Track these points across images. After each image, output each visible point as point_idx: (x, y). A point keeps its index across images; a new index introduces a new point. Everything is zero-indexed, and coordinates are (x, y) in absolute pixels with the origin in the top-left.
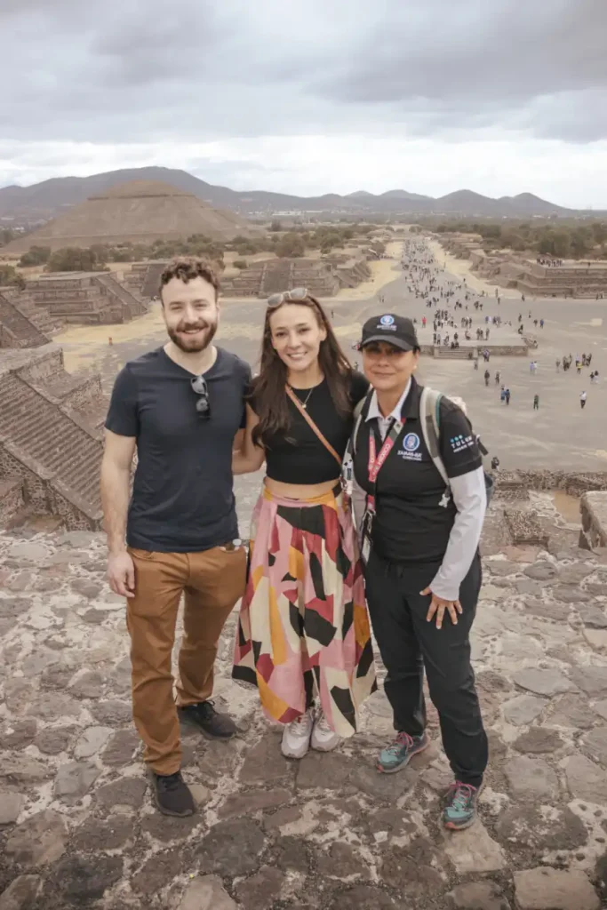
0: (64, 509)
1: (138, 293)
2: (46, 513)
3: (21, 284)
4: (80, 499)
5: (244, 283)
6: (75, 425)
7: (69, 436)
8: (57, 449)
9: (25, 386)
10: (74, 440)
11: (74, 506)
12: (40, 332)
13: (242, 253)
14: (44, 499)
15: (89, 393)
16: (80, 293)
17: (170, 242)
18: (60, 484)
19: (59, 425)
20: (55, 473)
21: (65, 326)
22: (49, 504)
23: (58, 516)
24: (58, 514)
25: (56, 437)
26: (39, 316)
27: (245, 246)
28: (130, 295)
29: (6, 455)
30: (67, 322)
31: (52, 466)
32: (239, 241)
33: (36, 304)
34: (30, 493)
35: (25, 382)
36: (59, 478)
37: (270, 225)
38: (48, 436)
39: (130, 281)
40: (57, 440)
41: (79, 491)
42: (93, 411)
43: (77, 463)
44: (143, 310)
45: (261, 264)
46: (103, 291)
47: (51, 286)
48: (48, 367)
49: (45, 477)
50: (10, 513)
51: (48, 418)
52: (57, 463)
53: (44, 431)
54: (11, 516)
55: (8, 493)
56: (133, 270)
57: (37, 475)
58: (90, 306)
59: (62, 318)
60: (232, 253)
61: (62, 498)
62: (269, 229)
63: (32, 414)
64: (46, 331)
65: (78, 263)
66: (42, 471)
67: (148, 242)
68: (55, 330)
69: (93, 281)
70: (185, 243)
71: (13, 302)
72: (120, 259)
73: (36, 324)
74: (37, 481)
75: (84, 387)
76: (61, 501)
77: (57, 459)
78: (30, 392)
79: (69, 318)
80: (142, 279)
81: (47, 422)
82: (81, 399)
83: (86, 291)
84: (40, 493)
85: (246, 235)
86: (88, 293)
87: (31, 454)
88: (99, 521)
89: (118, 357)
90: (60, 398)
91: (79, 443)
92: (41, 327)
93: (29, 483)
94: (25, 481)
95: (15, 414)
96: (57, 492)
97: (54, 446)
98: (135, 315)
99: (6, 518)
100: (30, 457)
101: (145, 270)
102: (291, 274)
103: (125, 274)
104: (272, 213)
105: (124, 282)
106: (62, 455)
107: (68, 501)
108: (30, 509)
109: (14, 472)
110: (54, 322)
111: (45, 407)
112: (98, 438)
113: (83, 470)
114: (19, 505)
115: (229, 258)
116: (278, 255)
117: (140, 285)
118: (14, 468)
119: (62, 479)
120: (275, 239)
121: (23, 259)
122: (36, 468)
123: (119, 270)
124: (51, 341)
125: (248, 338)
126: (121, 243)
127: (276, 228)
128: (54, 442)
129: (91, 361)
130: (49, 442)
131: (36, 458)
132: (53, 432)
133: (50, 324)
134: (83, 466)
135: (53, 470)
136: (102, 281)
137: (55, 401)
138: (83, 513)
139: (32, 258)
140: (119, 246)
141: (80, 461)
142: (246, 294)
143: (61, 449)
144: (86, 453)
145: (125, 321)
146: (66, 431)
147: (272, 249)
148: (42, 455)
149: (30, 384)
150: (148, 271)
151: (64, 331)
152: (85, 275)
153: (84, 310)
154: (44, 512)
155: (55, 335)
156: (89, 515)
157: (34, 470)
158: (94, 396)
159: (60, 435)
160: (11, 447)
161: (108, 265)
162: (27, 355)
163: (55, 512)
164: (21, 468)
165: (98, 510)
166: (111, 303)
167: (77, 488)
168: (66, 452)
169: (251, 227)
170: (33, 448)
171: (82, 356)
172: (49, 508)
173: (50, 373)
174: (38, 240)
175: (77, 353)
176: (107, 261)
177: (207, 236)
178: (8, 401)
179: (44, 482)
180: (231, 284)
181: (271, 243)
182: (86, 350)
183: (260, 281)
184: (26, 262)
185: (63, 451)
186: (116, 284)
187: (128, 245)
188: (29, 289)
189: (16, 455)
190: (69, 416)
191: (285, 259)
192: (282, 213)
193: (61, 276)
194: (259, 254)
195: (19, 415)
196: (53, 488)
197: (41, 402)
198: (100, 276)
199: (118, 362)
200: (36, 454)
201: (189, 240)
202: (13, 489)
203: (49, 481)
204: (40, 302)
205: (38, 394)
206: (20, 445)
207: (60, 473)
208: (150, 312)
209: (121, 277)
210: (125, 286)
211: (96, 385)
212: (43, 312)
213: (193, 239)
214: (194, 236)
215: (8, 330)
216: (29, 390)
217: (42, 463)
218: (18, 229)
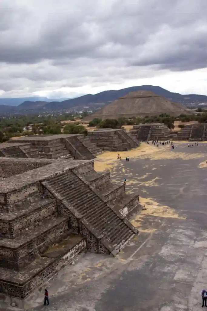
0: (85, 232)
1: (135, 138)
2: (77, 233)
3: (86, 133)
4: (93, 229)
5: (183, 134)
6: (95, 194)
7: (92, 199)
8: (86, 205)
9: (75, 176)
10: (94, 201)
11: (90, 232)
12: (92, 154)
13: (183, 121)
14: (77, 227)
15: (104, 181)
16: (110, 138)
17: (152, 117)
18: (85, 221)
19: (88, 194)
20: (82, 216)
21: (103, 151)
22: (79, 229)
23: (82, 235)
24: (82, 234)
25: (86, 199)
26: (92, 147)
27: (184, 118)
28: (131, 139)
29: (62, 206)
30: (103, 150)
31: (82, 212)
32: (182, 116)
33: (91, 142)
34: (71, 224)
35: (75, 175)
36: (84, 218)
37: (197, 109)
38: (82, 198)
39: (132, 133)
40: (86, 201)
41: (93, 225)
42: (105, 189)
43: (94, 212)
44: (136, 146)
45: (190, 126)
46: (120, 137)
47: (98, 134)
48: (87, 168)
49: (79, 217)
50: (61, 232)
51: (83, 191)
52: (85, 211)
53: (81, 196)
54: (61, 234)
55: (61, 223)
56: (134, 128)
57: (75, 216)
58: (114, 143)
59: (101, 148)
60: (178, 121)
61: (85, 227)
62: (196, 111)
63: (77, 189)
64: (94, 153)
65: (110, 125)
66: (77, 214)
67: (142, 117)
68: (98, 153)
69: (116, 133)
70: (158, 117)
71: (81, 141)
72: (129, 124)
73: (90, 150)
74: (75, 219)
75: (102, 177)
76: (84, 229)
77: (85, 209)
78: (77, 179)
79: (105, 148)
80: (138, 132)
81: (82, 193)
82: (100, 182)
83: (112, 137)
84: (75, 224)
85: (185, 113)
86: (113, 138)
87: (73, 206)
88: (100, 239)
89: (123, 165)
90: (90, 182)
91: (96, 203)
92: (92, 151)
93: (71, 219)
94: (70, 218)
95: (68, 188)
96: (83, 224)
97: (84, 204)
98: (132, 148)
99: (59, 234)
100: (72, 208)
101: (139, 128)
102: (204, 130)
103: (130, 130)
104: (199, 104)
105: (129, 133)
106: (87, 208)
107: (87, 229)
108: (71, 231)
109: (65, 214)
110: (98, 149)
111: (83, 185)
112: (105, 201)
113: (97, 215)
114: (66, 229)
115: (176, 123)
116: (199, 122)
117: (136, 135)
118: (65, 212)
119: (86, 218)
120: (199, 115)
121: (89, 124)
122: (75, 213)
123: (128, 128)
124: (96, 157)
125: (182, 159)
126: (130, 117)
127: (200, 110)
128: (84, 202)
129: (111, 166)
130: (82, 201)
131: (75, 208)
132: (85, 197)
133: (96, 150)
134: (96, 213)
135: (82, 214)
136: (120, 133)
137: (87, 183)
138: (93, 235)
139: (93, 123)
140: (130, 118)
141: (96, 211)
142: (183, 139)
143: (87, 205)
144: (98, 207)
145: (128, 150)
146: (90, 197)
147: (196, 120)
148: (78, 207)
149: (77, 175)
150: (140, 129)
151: (101, 154)
152: (113, 130)
153: (111, 145)
154: (76, 233)
155: (98, 155)
156: (96, 236)
157: (73, 214)
158: (106, 182)
159: (88, 198)
160: (65, 202)
161: (123, 126)
162: (78, 162)
163: (81, 234)
164: (68, 212)
165: (101, 234)
166: (123, 142)
167: (92, 223)
168: (90, 206)
169: (188, 110)
170: (75, 204)
171: (107, 164)
172: (79, 231)
173: (87, 171)
174: (97, 116)
175: (105, 163)
176: (123, 125)
177: (167, 114)
178: (67, 182)
179: (78, 219)
180: (176, 134)
181: (197, 117)
182: (110, 162)
183: (190, 133)
184: (91, 125)
185: (88, 206)
186: (126, 134)
187: (134, 118)
188: (89, 135)
189: (67, 206)
190: (93, 190)
191: (202, 124)
192: (203, 104)
193: (102, 130)
194: (190, 122)
195: (71, 188)
196: (81, 223)
197: (81, 183)
198: (118, 130)
199: (123, 168)
200: (76, 206)
201: (160, 116)
202: (64, 221)
203: (80, 219)
204: (92, 141)
205: (81, 180)
206: (69, 202)
207: (85, 216)
208: (140, 146)
209: (128, 131)
210: (129, 135)
211: (107, 177)
212: (93, 145)
213: (162, 115)
214: (162, 114)
215: (78, 152)
216: (76, 178)
217: (78, 210)
218: (90, 111)
